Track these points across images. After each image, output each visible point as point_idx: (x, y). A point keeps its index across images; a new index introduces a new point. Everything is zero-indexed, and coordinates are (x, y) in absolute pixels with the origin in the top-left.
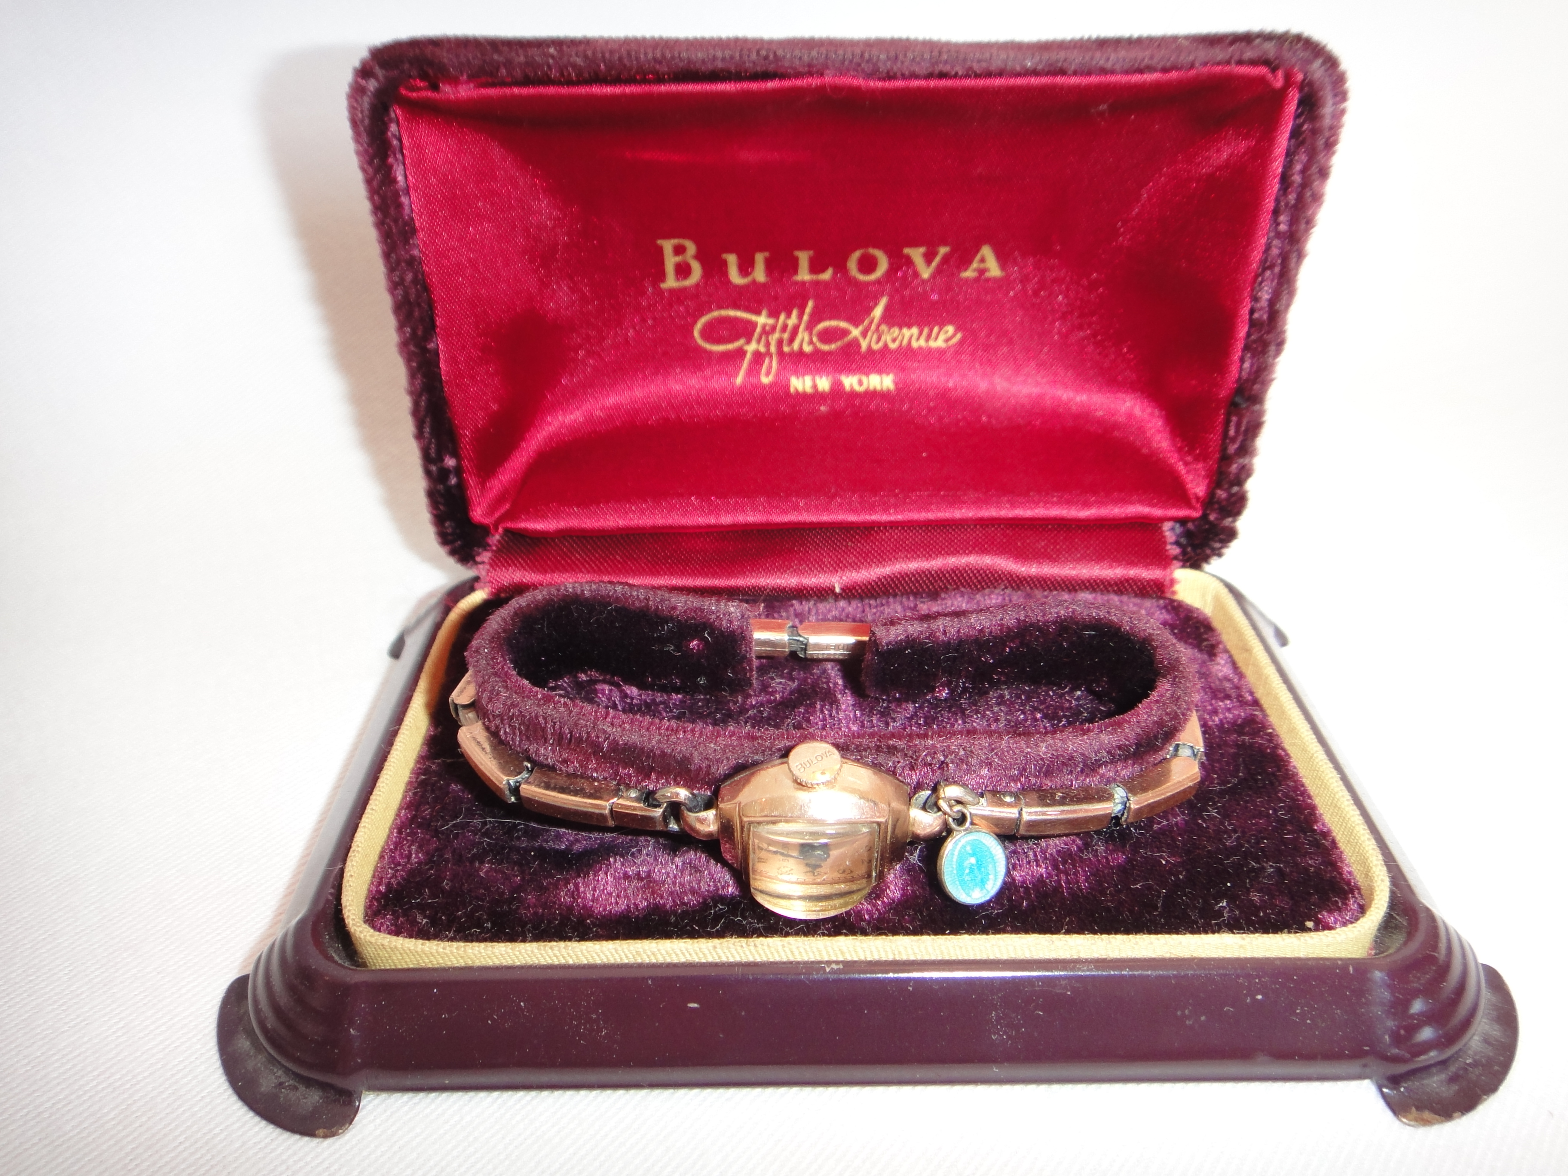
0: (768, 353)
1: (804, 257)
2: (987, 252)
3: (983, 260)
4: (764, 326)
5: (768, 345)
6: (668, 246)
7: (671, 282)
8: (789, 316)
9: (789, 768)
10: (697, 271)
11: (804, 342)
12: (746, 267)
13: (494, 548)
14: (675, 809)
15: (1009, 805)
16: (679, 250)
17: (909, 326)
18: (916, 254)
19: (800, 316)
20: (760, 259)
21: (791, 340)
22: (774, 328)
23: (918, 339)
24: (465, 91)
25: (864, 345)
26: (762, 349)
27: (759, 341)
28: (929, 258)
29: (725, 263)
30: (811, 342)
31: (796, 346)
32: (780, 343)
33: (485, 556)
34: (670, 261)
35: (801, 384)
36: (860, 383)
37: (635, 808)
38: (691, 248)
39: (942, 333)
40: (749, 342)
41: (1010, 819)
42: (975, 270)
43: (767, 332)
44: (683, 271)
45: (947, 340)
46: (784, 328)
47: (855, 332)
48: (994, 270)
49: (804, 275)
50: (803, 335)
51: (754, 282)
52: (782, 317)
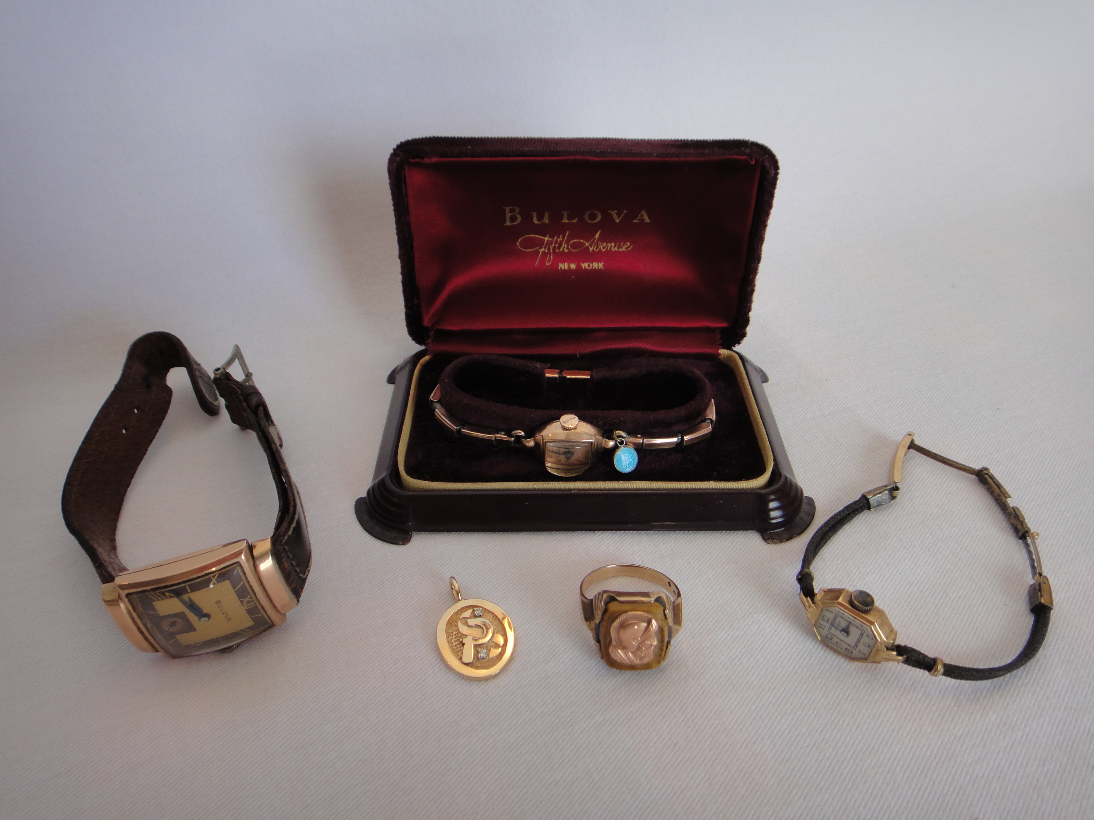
0: (549, 253)
1: (565, 214)
2: (644, 213)
3: (642, 216)
4: (547, 241)
5: (549, 249)
6: (507, 209)
7: (508, 223)
8: (558, 237)
9: (560, 423)
10: (519, 218)
11: (565, 248)
12: (540, 218)
13: (432, 337)
14: (518, 438)
15: (639, 438)
16: (512, 211)
17: (611, 243)
18: (614, 213)
19: (563, 238)
20: (546, 214)
21: (559, 247)
22: (552, 242)
23: (614, 247)
24: (435, 160)
25: (591, 249)
26: (546, 251)
27: (545, 248)
28: (619, 215)
29: (532, 215)
30: (568, 248)
31: (561, 250)
32: (554, 248)
33: (429, 341)
34: (508, 215)
35: (563, 266)
36: (589, 266)
37: (505, 438)
38: (517, 210)
39: (625, 245)
40: (541, 248)
41: (639, 444)
42: (639, 220)
43: (549, 243)
44: (513, 219)
45: (626, 248)
46: (557, 242)
47: (587, 244)
48: (647, 219)
49: (565, 221)
50: (564, 245)
51: (544, 223)
52: (555, 238)
